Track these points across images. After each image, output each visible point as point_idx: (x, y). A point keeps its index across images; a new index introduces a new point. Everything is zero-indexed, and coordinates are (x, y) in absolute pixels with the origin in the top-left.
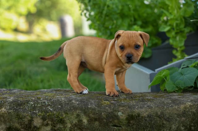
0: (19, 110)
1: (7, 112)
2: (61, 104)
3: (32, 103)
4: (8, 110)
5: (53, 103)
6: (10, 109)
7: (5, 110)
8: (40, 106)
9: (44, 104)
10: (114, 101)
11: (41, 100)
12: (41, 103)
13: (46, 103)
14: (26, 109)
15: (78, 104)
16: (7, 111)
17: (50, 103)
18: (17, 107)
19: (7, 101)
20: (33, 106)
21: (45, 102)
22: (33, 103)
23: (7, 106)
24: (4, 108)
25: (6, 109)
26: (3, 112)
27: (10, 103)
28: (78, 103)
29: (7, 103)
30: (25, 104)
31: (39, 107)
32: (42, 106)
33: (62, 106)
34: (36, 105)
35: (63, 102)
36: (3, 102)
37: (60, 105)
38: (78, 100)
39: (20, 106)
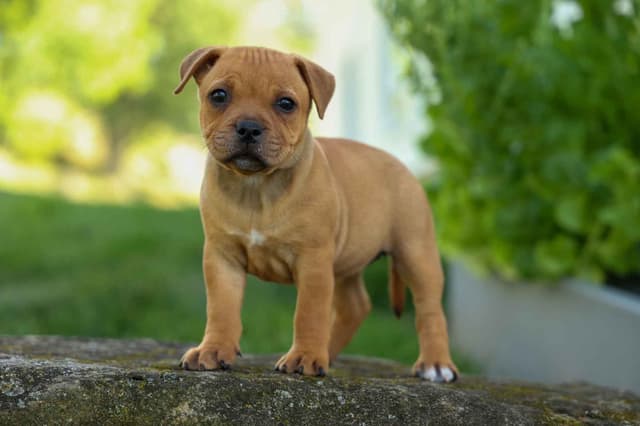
0: (243, 416)
1: (197, 420)
2: (396, 408)
3: (287, 393)
4: (202, 415)
5: (365, 401)
6: (210, 410)
7: (192, 412)
8: (318, 408)
9: (332, 403)
10: (588, 415)
11: (319, 388)
12: (322, 396)
13: (340, 398)
14: (265, 415)
15: (462, 414)
16: (199, 417)
17: (353, 401)
18: (232, 405)
19: (199, 380)
20: (292, 405)
21: (334, 396)
22: (290, 396)
23: (199, 397)
24: (186, 405)
25: (195, 409)
26: (185, 419)
27: (208, 386)
28: (461, 409)
29: (198, 386)
30: (260, 394)
31: (313, 410)
32: (326, 408)
33: (401, 418)
34: (302, 403)
35: (406, 399)
36: (181, 380)
37: (393, 410)
38: (462, 400)
39: (246, 403)
